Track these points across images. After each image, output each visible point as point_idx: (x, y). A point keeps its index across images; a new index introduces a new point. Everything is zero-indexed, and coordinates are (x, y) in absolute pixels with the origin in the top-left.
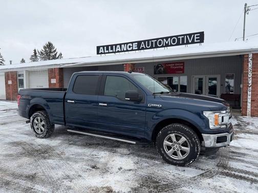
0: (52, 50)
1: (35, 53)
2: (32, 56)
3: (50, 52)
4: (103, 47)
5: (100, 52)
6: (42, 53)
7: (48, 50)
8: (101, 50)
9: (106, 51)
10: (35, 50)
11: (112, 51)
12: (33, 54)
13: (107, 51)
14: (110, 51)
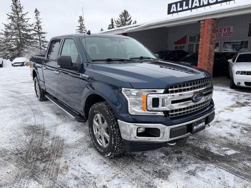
0: (128, 18)
1: (112, 23)
2: (110, 26)
3: (126, 20)
4: (176, 3)
5: (171, 11)
6: (118, 21)
7: (123, 18)
8: (173, 9)
9: (179, 9)
10: (112, 20)
11: (187, 8)
12: (111, 23)
13: (181, 9)
14: (185, 8)
